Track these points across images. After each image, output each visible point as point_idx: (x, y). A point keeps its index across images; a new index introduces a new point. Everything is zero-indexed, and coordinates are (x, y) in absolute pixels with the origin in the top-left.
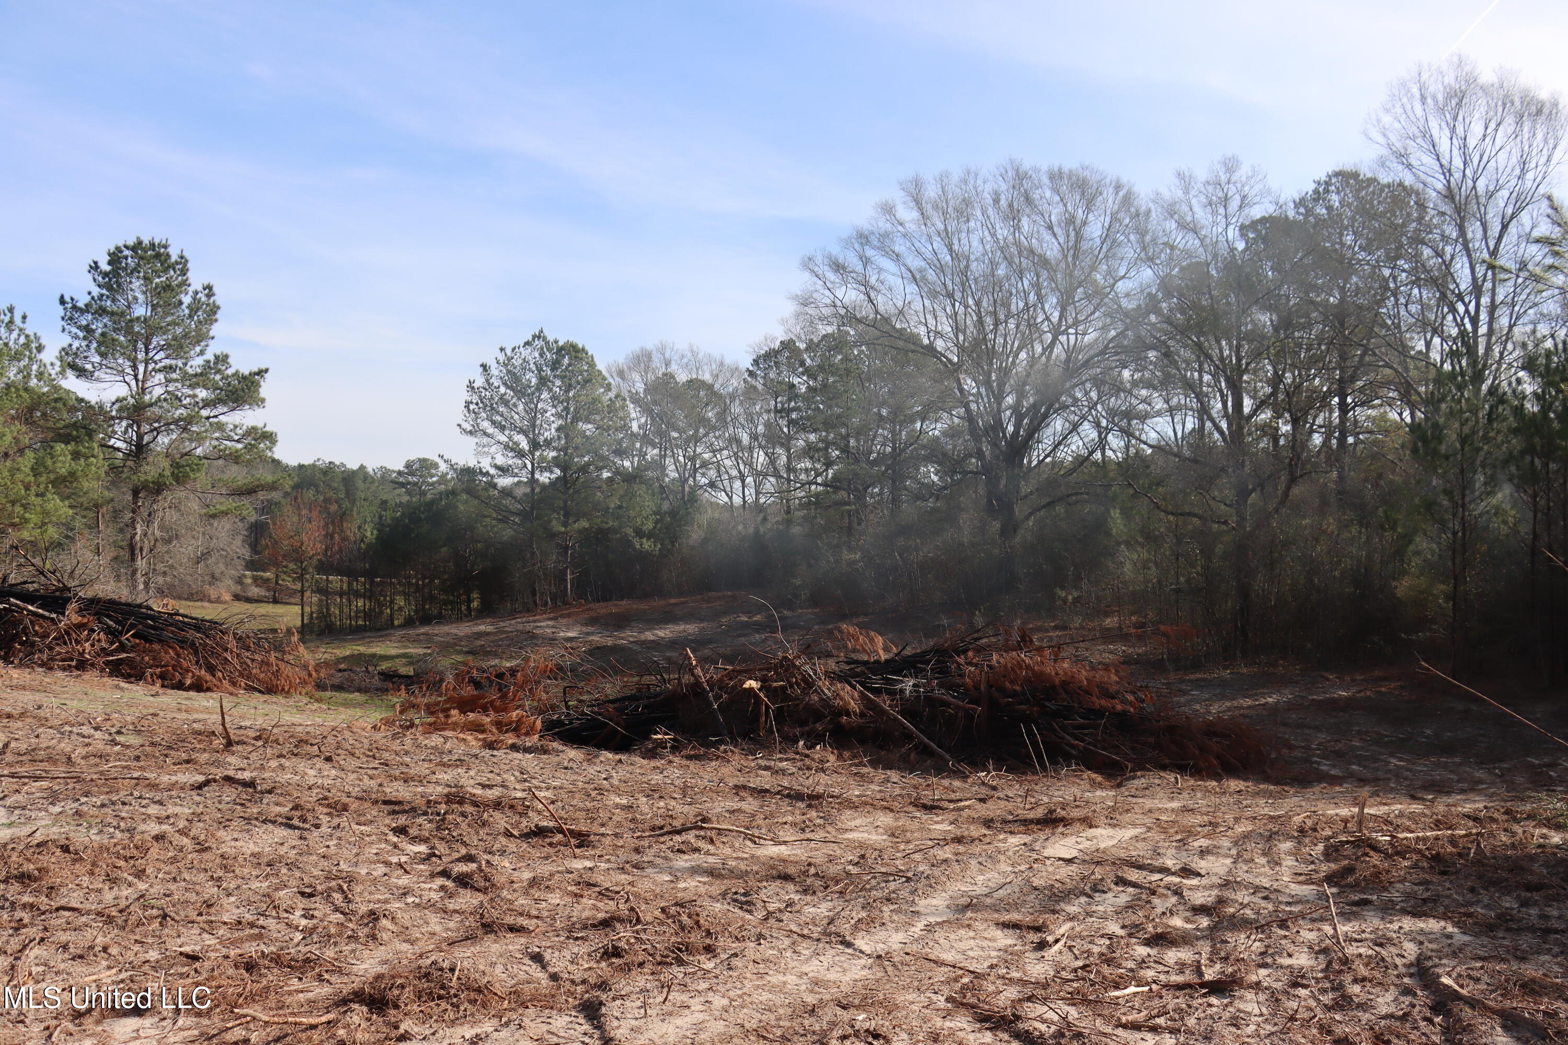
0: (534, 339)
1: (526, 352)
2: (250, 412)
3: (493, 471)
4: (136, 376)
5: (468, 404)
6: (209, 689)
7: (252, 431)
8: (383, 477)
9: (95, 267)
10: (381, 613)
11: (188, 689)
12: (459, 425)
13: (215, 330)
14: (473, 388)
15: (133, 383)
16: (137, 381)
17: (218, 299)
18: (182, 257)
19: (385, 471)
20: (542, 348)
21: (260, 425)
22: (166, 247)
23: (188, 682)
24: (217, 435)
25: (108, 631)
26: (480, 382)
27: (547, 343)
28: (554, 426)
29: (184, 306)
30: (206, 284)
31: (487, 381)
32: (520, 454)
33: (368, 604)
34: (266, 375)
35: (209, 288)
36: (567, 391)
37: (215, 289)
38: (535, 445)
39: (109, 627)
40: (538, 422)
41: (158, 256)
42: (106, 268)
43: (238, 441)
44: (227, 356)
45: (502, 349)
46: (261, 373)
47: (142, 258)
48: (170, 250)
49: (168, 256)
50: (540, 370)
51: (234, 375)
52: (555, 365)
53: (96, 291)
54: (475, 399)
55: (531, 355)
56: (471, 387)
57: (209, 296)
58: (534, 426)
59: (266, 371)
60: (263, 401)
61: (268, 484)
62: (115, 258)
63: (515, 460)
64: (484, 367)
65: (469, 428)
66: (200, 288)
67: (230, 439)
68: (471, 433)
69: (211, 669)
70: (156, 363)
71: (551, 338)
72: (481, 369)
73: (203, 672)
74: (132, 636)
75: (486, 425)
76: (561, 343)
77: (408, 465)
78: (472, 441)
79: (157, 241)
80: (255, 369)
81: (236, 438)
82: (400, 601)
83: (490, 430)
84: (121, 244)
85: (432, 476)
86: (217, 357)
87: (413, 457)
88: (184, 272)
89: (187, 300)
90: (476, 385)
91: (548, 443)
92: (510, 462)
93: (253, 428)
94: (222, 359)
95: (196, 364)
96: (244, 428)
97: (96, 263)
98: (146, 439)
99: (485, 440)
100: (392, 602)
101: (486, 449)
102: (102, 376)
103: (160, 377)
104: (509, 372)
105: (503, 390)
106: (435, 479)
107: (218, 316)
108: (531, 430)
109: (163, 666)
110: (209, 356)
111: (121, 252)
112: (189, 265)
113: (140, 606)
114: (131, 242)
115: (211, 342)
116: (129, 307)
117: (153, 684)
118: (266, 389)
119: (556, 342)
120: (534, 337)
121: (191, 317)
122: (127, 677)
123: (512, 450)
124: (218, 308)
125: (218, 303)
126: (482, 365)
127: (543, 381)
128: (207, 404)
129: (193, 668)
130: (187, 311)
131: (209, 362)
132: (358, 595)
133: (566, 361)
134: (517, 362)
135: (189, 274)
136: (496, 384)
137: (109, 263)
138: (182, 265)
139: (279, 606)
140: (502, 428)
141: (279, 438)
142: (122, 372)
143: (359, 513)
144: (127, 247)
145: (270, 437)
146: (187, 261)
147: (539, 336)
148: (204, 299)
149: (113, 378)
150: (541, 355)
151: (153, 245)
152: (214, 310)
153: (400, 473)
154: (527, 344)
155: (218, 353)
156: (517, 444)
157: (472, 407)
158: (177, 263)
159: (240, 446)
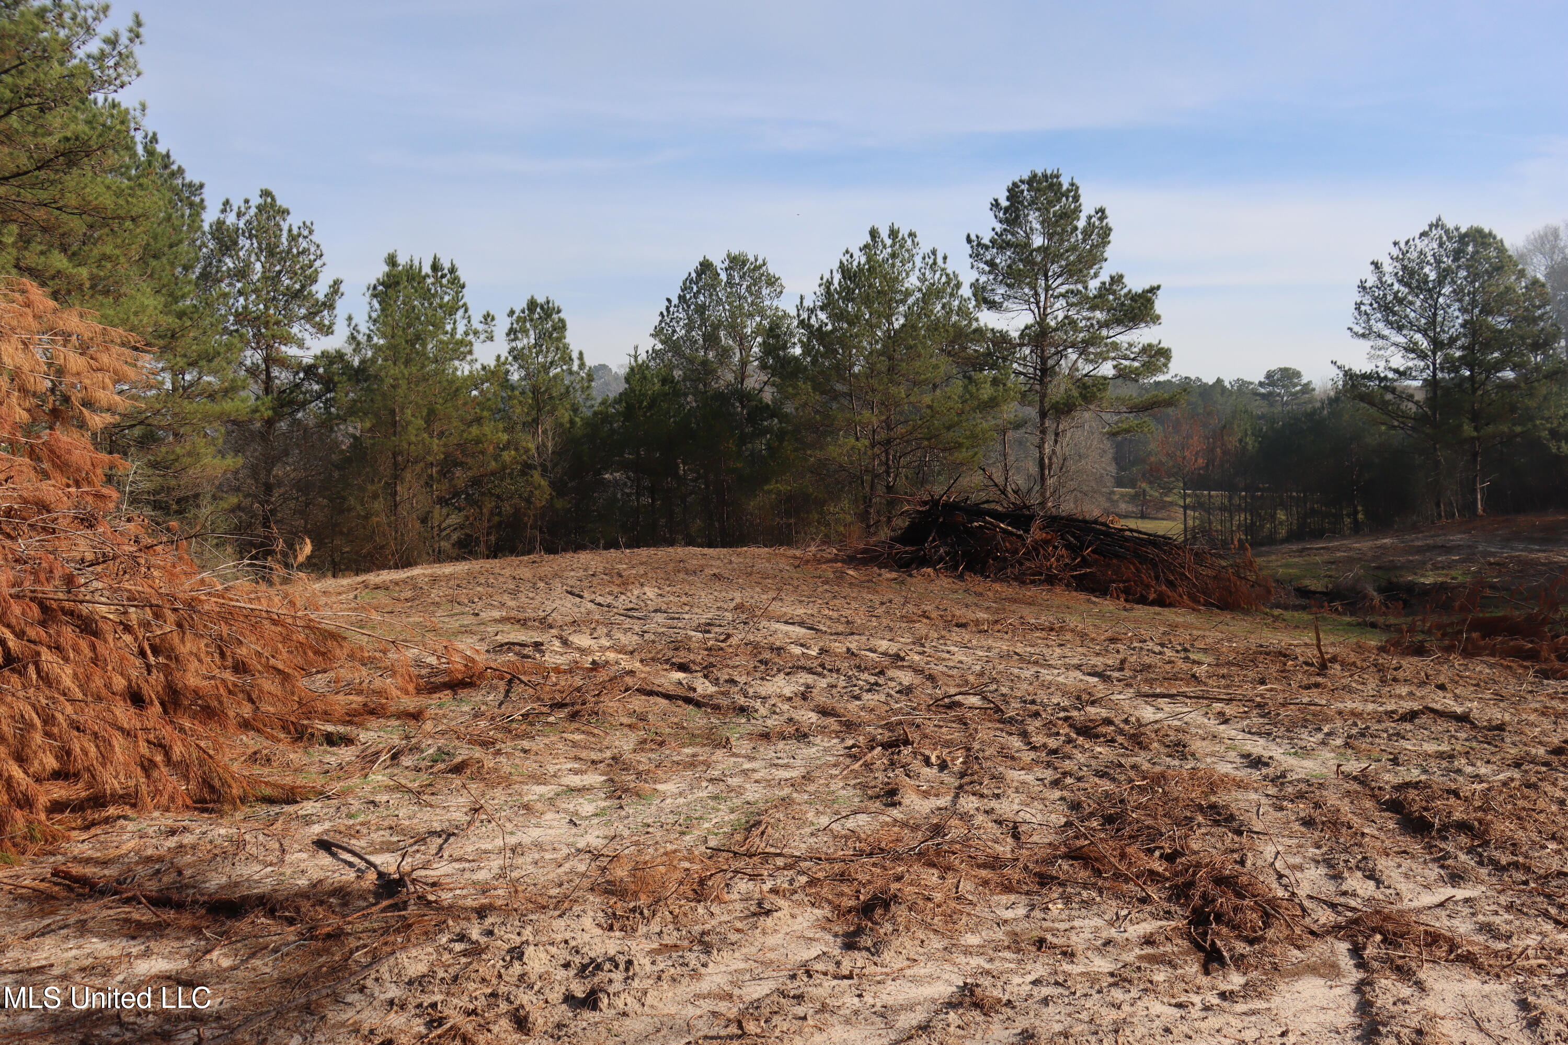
0: (1431, 229)
1: (1421, 245)
2: (1146, 329)
3: (1391, 375)
4: (1037, 303)
5: (1358, 306)
6: (1170, 605)
7: (1146, 349)
8: (1240, 387)
9: (996, 204)
10: (1262, 526)
11: (1152, 603)
12: (1350, 329)
13: (1109, 252)
14: (1364, 288)
15: (1036, 311)
16: (1039, 308)
17: (1111, 221)
18: (1072, 184)
19: (1242, 385)
20: (1441, 237)
21: (1155, 342)
22: (1057, 177)
23: (1152, 596)
24: (1113, 355)
25: (1068, 546)
26: (1372, 280)
27: (1447, 232)
28: (1460, 321)
29: (1078, 232)
30: (1098, 207)
31: (1380, 279)
32: (1422, 356)
33: (1249, 517)
34: (1159, 292)
35: (1101, 212)
36: (1473, 282)
37: (1107, 212)
38: (1437, 344)
39: (1070, 543)
40: (1439, 319)
41: (1051, 186)
42: (1004, 203)
43: (1133, 359)
44: (1121, 277)
45: (1395, 244)
46: (1154, 290)
47: (1038, 190)
48: (1062, 179)
49: (1060, 185)
50: (1438, 261)
51: (1126, 295)
52: (1457, 254)
53: (999, 227)
54: (1367, 300)
55: (1430, 247)
56: (1362, 287)
57: (1101, 219)
58: (1433, 323)
59: (1158, 288)
60: (1158, 317)
61: (1164, 400)
62: (1014, 193)
63: (1415, 362)
64: (1376, 265)
65: (1361, 331)
66: (1093, 213)
67: (1126, 358)
68: (1363, 336)
69: (1171, 584)
70: (1054, 290)
71: (1451, 225)
72: (1372, 267)
73: (1164, 587)
74: (1092, 551)
75: (1380, 327)
76: (1463, 230)
77: (1269, 375)
78: (1366, 345)
79: (1049, 172)
80: (1147, 287)
81: (1132, 356)
82: (1281, 515)
83: (1386, 332)
84: (1017, 180)
85: (1295, 385)
86: (1112, 278)
87: (1274, 367)
88: (1076, 198)
89: (1081, 224)
90: (1368, 285)
91: (1452, 340)
92: (1410, 364)
93: (1150, 345)
94: (1117, 279)
95: (1094, 285)
96: (1141, 346)
97: (996, 200)
98: (1051, 362)
99: (1380, 342)
100: (1273, 517)
101: (1382, 352)
102: (1010, 306)
103: (1062, 302)
104: (1404, 268)
105: (1396, 286)
106: (1298, 388)
107: (1110, 238)
108: (1430, 327)
109: (1124, 582)
110: (1104, 277)
111: (1018, 187)
112: (1080, 192)
113: (1096, 522)
114: (1025, 177)
115: (1104, 264)
116: (1028, 237)
117: (1118, 598)
118: (1160, 305)
119: (1457, 229)
120: (1431, 226)
121: (1084, 240)
122: (1092, 591)
123: (1413, 351)
124: (1110, 230)
125: (1110, 225)
126: (1372, 263)
127: (1444, 275)
128: (1106, 324)
129: (1153, 583)
130: (1080, 237)
131: (1104, 283)
132: (1239, 509)
133: (1470, 249)
134: (1414, 255)
135: (1082, 200)
136: (1389, 282)
137: (1008, 199)
138: (1074, 192)
139: (1147, 521)
140: (1400, 329)
141: (1174, 354)
142: (1028, 302)
143: (1239, 426)
144: (1022, 182)
145: (1165, 354)
146: (1077, 188)
147: (1437, 224)
148: (1097, 223)
149: (1020, 307)
150: (1441, 245)
151: (1045, 176)
152: (1106, 232)
153: (1261, 384)
154: (1424, 234)
155: (1114, 274)
156: (1416, 344)
157: (1363, 308)
158: (1069, 191)
159: (1136, 364)
